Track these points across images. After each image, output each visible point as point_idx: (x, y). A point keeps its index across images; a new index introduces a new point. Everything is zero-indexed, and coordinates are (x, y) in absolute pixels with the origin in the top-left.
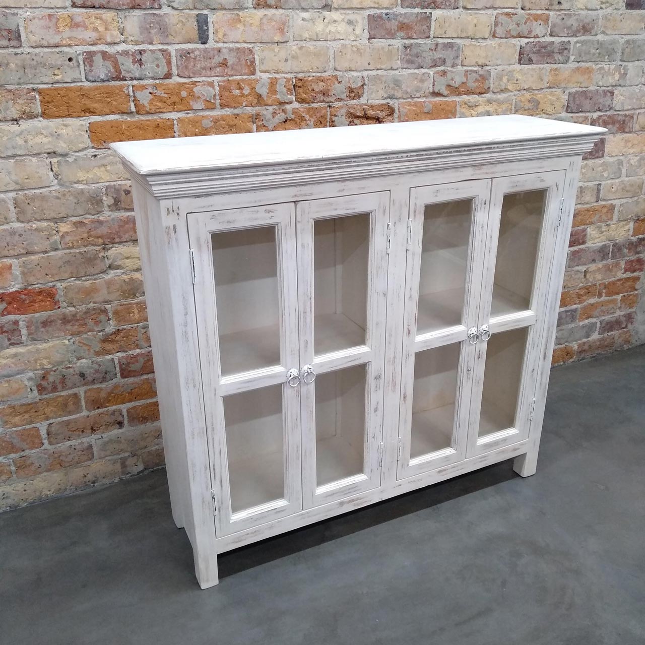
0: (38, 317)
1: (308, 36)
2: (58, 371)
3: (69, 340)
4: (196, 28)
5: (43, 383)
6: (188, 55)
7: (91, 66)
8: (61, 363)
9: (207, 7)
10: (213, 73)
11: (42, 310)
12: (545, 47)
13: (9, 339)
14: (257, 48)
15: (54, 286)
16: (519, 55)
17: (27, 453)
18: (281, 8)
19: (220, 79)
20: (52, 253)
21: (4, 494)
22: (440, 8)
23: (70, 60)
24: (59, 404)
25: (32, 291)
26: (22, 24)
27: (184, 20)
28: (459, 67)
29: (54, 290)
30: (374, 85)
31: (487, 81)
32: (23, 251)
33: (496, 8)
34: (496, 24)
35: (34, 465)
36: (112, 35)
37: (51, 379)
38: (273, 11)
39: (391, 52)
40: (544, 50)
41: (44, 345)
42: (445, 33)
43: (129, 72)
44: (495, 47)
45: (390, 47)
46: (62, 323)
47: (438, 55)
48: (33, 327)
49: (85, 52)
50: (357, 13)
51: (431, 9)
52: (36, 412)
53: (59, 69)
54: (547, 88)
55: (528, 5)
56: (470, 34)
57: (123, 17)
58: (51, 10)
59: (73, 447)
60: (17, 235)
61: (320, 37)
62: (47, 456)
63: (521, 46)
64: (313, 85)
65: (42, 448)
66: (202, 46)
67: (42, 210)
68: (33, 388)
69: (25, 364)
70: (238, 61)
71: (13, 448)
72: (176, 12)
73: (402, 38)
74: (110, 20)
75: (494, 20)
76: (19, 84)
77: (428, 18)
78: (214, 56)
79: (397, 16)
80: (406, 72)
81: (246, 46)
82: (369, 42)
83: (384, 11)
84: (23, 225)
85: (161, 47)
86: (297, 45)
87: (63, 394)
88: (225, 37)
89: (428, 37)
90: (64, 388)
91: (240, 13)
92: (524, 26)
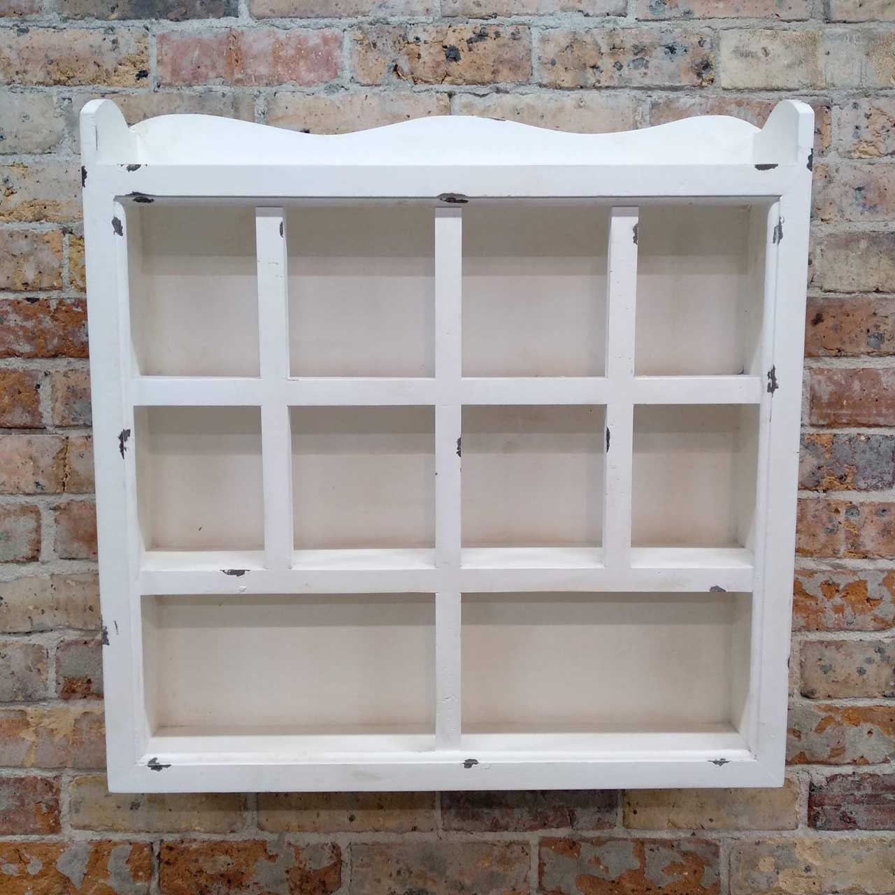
14: (65, 780)
16: (810, 806)
30: (369, 865)
31: (706, 868)
40: (890, 796)
55: (821, 687)
63: (811, 785)
64: (200, 861)
70: (18, 804)
80: (456, 837)
81: (36, 773)
91: (29, 710)
92: (814, 737)
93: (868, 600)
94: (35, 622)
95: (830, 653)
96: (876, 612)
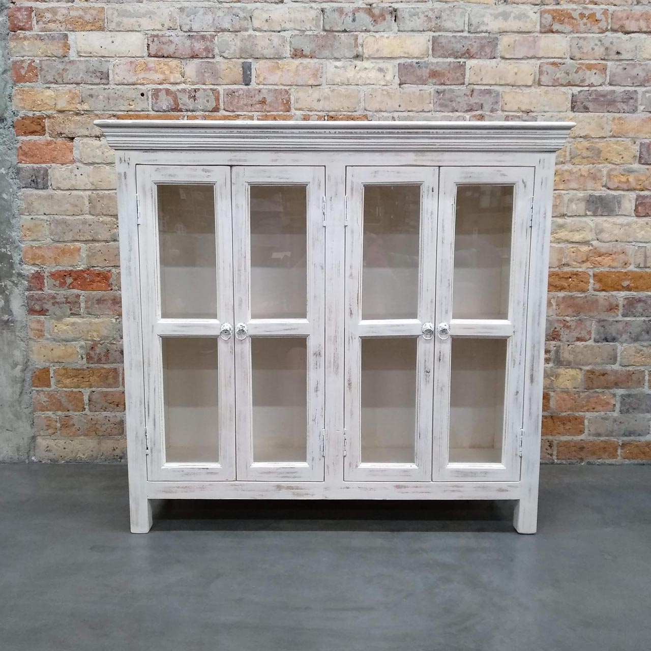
0: (95, 294)
1: (340, 81)
2: (104, 345)
3: (116, 319)
4: (242, 73)
5: (91, 352)
6: (233, 94)
7: (157, 99)
8: (107, 337)
9: (251, 56)
10: (253, 108)
11: (98, 289)
12: (604, 96)
13: (71, 310)
14: (293, 90)
15: (110, 271)
16: (572, 103)
17: (71, 413)
18: (315, 57)
19: (259, 113)
20: (112, 243)
21: (48, 447)
22: (474, 58)
23: (142, 95)
24: (102, 375)
25: (92, 272)
26: (111, 67)
27: (232, 67)
28: (500, 112)
29: (109, 274)
32: (90, 238)
33: (539, 58)
34: (541, 73)
35: (75, 426)
36: (175, 77)
37: (98, 351)
38: (308, 60)
39: (422, 96)
40: (602, 99)
41: (97, 319)
42: (481, 80)
43: (184, 105)
44: (540, 94)
45: (422, 92)
46: (112, 303)
47: (474, 100)
48: (90, 302)
49: (154, 89)
50: (387, 62)
51: (465, 58)
52: (83, 378)
53: (133, 101)
54: (611, 137)
55: (578, 55)
56: (510, 80)
57: (184, 64)
58: (132, 59)
59: (108, 418)
60: (87, 224)
61: (351, 81)
62: (85, 421)
63: (573, 94)
65: (83, 413)
66: (246, 87)
67: (108, 207)
68: (83, 356)
69: (80, 333)
70: (275, 99)
71: (60, 406)
72: (226, 61)
73: (435, 84)
74: (174, 66)
75: (538, 69)
76: (103, 110)
77: (462, 66)
78: (255, 95)
79: (428, 64)
80: (439, 114)
81: (284, 87)
82: (400, 87)
83: (415, 60)
84: (93, 217)
85: (212, 87)
86: (330, 88)
87: (105, 366)
88: (265, 80)
89: (463, 84)
90: (107, 361)
91: (279, 62)
92: (575, 75)
93: (596, 20)
94: (282, 27)
95: (581, 41)
96: (599, 25)
